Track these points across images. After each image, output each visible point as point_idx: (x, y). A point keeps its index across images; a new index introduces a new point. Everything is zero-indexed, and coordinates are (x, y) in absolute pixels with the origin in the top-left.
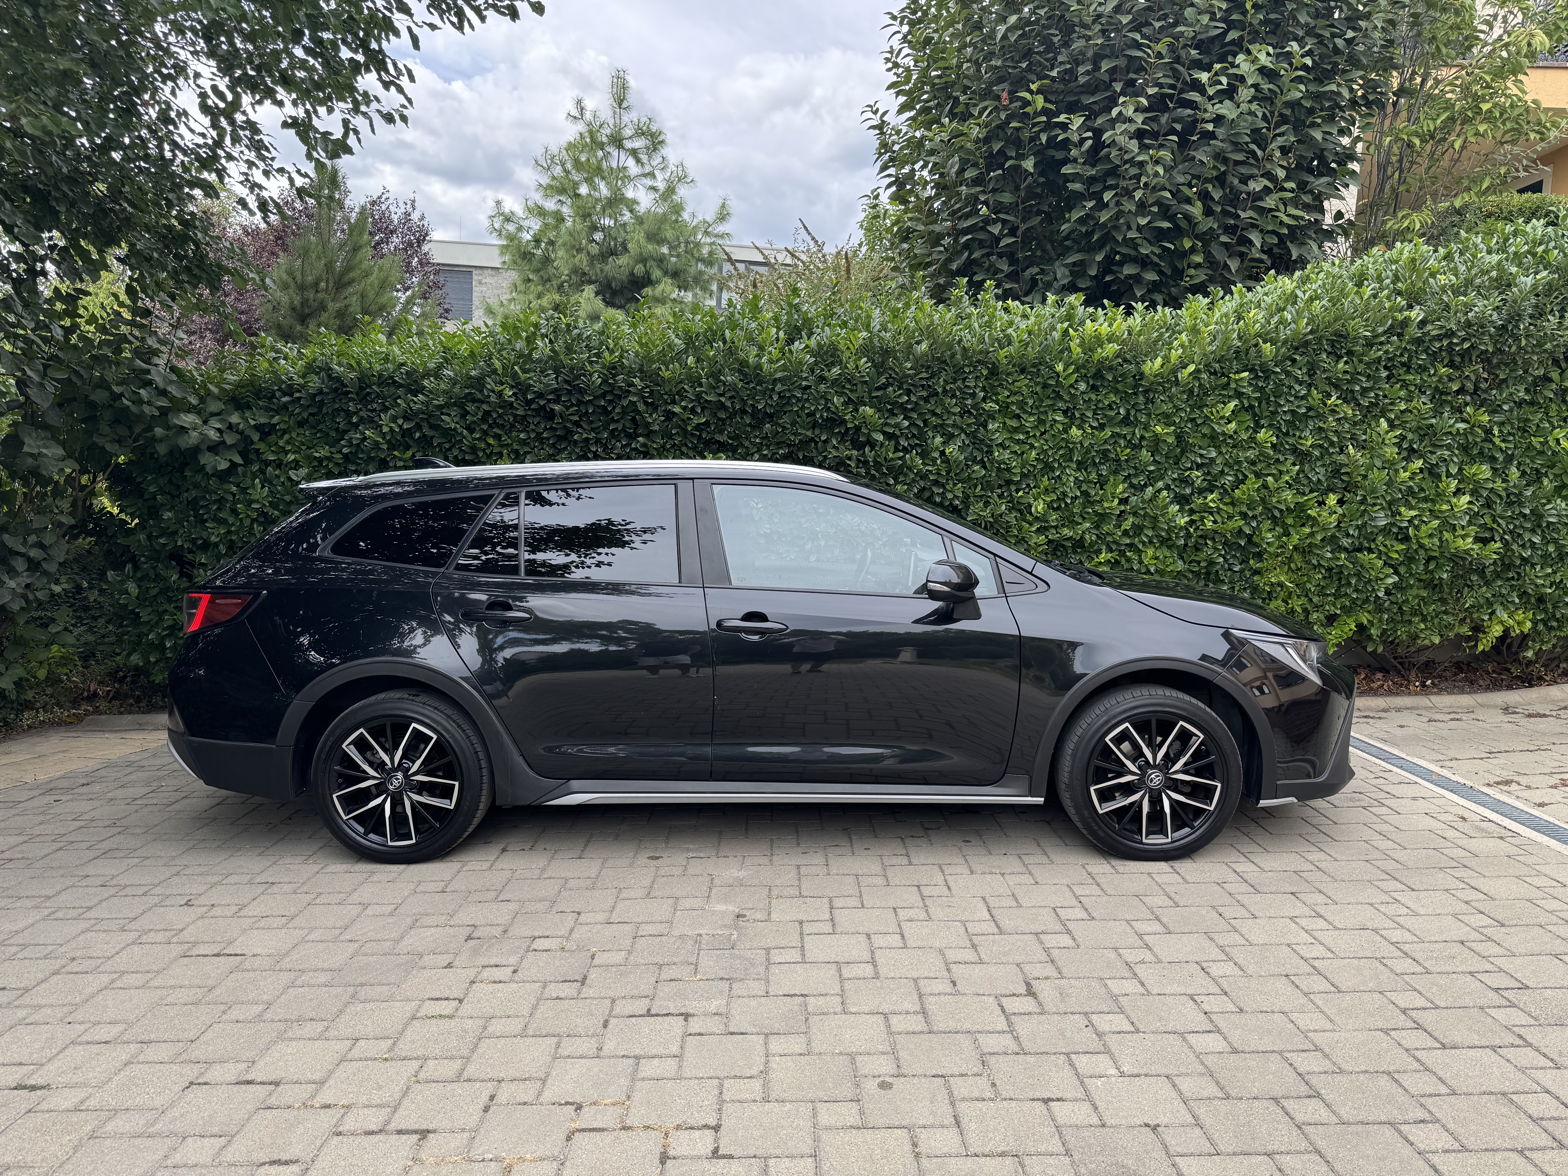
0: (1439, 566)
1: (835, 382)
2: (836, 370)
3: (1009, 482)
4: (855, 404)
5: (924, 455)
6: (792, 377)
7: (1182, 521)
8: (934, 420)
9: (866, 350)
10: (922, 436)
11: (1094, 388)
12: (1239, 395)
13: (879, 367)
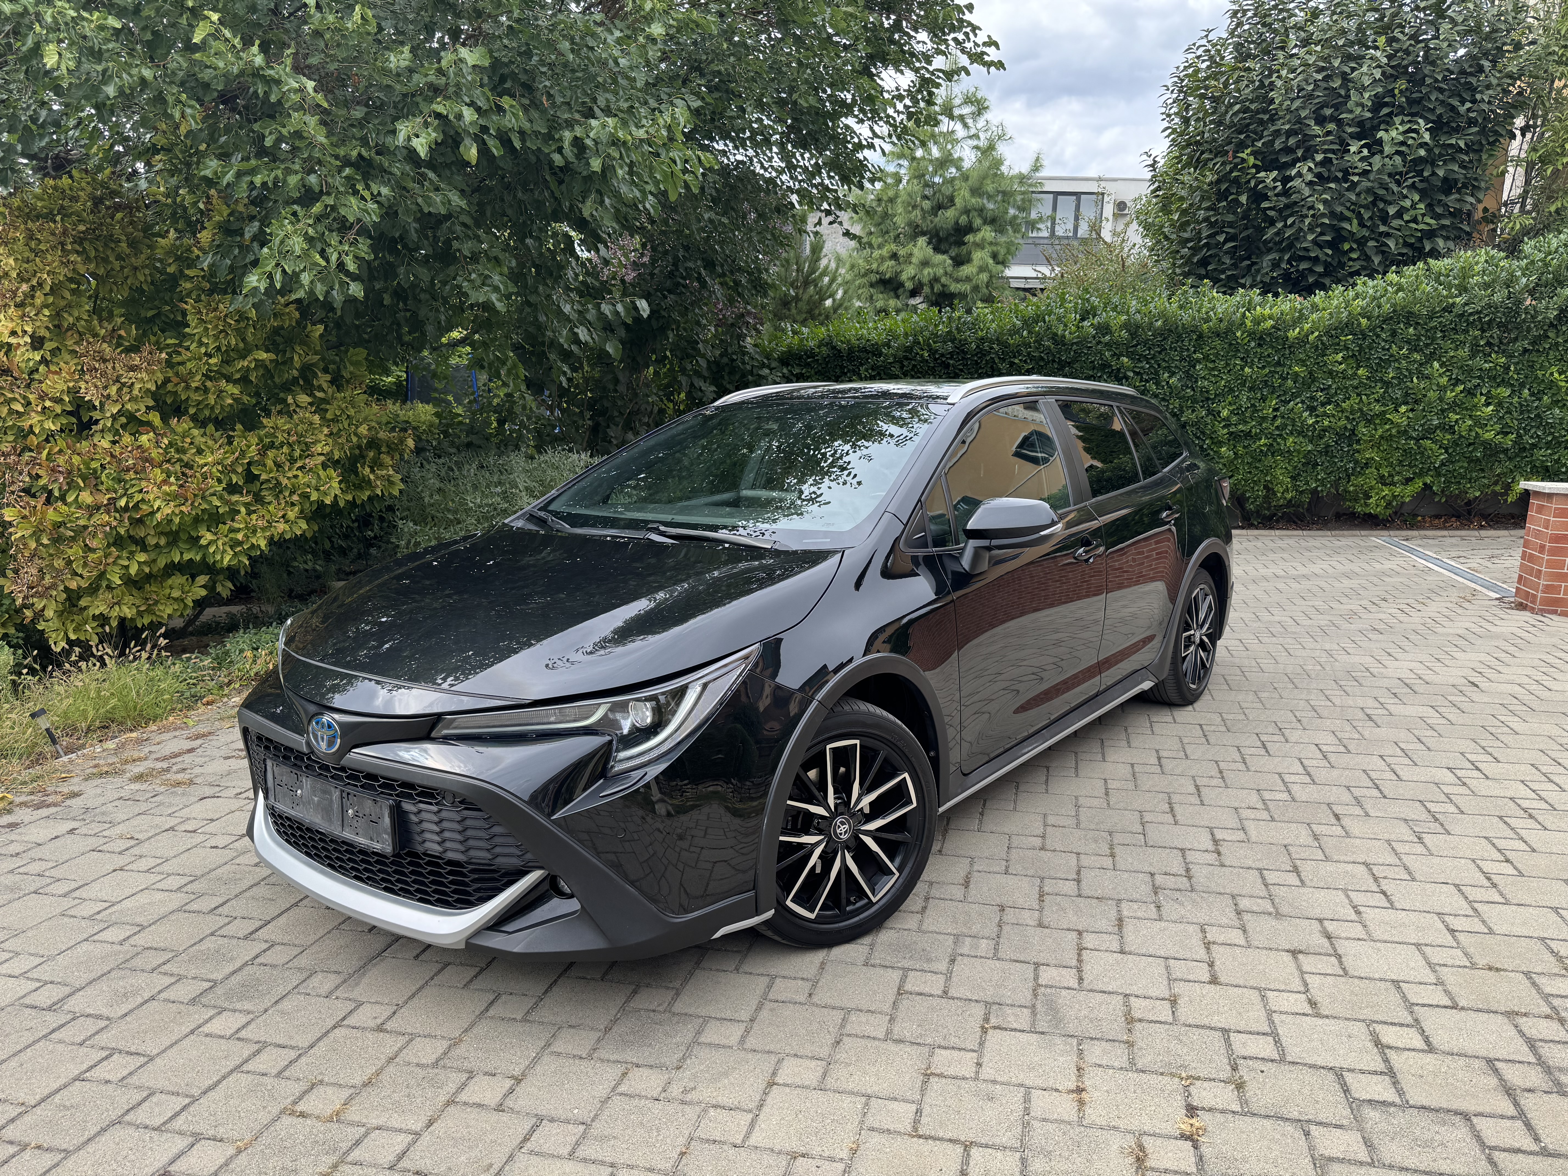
0: (1475, 450)
1: (1106, 344)
2: (1108, 338)
3: (1208, 399)
4: (1118, 356)
5: (1157, 384)
6: (1082, 342)
7: (1310, 422)
8: (1164, 364)
9: (1126, 326)
10: (1157, 373)
11: (1260, 345)
12: (1347, 349)
13: (1133, 335)
